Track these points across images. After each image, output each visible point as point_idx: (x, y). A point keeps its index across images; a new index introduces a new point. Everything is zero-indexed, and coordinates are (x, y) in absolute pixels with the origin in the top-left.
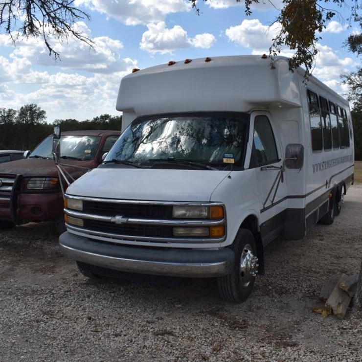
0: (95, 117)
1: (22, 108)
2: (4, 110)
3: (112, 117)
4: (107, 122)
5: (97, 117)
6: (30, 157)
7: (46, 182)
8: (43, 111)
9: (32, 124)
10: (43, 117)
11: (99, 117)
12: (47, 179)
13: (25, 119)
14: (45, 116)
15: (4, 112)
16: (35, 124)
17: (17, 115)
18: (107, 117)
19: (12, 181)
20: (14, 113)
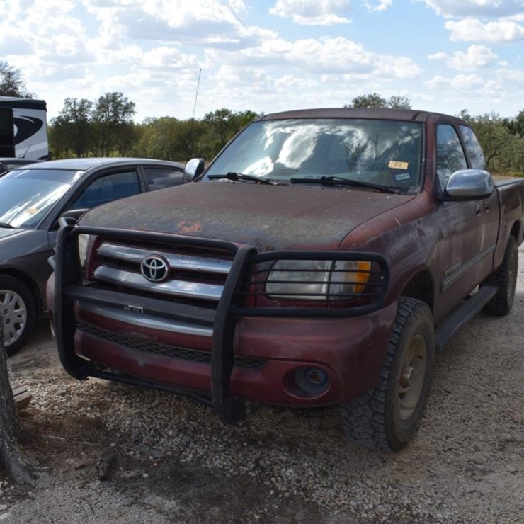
0: (208, 113)
1: (102, 98)
2: (75, 102)
3: (233, 113)
4: (224, 121)
5: (211, 113)
6: (211, 177)
7: (337, 277)
8: (131, 103)
9: (116, 121)
10: (132, 112)
11: (214, 113)
12: (340, 265)
13: (105, 115)
14: (135, 110)
15: (75, 104)
16: (120, 122)
17: (93, 108)
18: (225, 112)
19: (224, 268)
20: (90, 106)
